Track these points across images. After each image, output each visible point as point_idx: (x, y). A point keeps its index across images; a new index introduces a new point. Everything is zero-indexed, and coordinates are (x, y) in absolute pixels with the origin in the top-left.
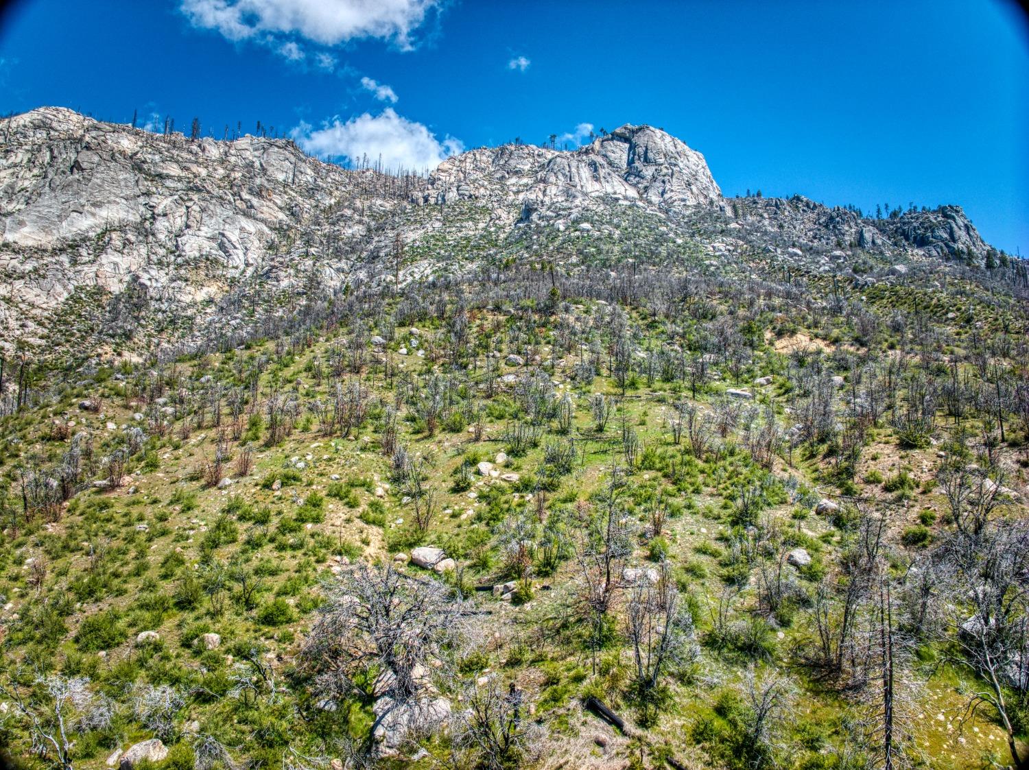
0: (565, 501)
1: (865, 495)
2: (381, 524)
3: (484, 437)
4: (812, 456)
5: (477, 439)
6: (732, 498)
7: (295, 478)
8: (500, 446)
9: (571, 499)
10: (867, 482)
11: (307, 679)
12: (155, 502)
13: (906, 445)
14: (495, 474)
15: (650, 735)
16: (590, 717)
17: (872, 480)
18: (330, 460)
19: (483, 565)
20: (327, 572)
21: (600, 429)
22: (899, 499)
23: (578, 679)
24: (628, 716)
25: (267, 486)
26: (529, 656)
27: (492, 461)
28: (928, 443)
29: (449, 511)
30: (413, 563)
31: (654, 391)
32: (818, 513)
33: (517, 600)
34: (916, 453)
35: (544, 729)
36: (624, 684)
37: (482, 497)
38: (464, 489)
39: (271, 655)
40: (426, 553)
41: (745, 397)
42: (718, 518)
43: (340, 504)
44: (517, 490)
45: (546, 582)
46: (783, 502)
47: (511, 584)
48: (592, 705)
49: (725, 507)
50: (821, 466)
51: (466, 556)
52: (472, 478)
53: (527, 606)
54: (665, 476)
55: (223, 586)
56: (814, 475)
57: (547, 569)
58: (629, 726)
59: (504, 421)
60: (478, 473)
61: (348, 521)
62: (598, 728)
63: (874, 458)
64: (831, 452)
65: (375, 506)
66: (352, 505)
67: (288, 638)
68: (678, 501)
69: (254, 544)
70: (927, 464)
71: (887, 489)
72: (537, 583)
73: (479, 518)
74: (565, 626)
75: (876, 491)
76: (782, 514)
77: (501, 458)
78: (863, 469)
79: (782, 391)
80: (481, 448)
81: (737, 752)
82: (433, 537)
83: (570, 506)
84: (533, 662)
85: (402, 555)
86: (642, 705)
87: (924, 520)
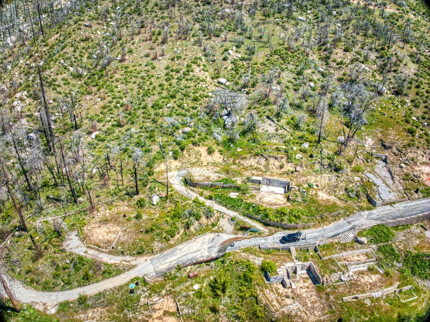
0: (254, 64)
1: (331, 65)
2: (207, 71)
3: (227, 40)
4: (320, 50)
5: (225, 41)
6: (297, 66)
7: (180, 57)
8: (233, 43)
9: (256, 64)
10: (333, 61)
11: (209, 113)
12: (140, 65)
13: (346, 50)
14: (234, 54)
15: (279, 123)
16: (268, 120)
17: (334, 61)
18: (186, 49)
19: (237, 84)
20: (202, 87)
21: (261, 37)
22: (340, 68)
23: (265, 112)
24: (275, 120)
25: (173, 59)
26: (253, 107)
27: (232, 50)
28: (352, 50)
29: (224, 67)
30: (219, 82)
31: (275, 19)
32: (318, 72)
33: (247, 93)
34: (348, 53)
35: (259, 122)
36: (274, 114)
37: (232, 63)
38: (226, 60)
39: (199, 108)
40: (222, 80)
41: (303, 21)
42: (294, 72)
43: (196, 65)
44: (241, 60)
45: (254, 89)
46: (310, 68)
47: (246, 89)
48: (268, 117)
49: (296, 69)
50: (322, 54)
51: (232, 81)
52: (228, 56)
53: (250, 95)
54: (281, 57)
55: (179, 92)
56: (320, 57)
57: (253, 85)
58: (275, 122)
59: (231, 32)
60: (229, 54)
61: (200, 71)
62: (270, 122)
63: (336, 54)
64: (325, 50)
65: (204, 65)
66: (199, 66)
67: (201, 104)
68: (284, 66)
69: (179, 79)
70: (349, 57)
71: (337, 64)
72: (252, 89)
73: (233, 69)
74: (260, 100)
75: (334, 64)
76: (309, 71)
77: (234, 48)
78: (333, 57)
79: (315, 17)
80: (227, 44)
81: (295, 127)
82: (222, 75)
83: (256, 66)
84: (254, 108)
85: (215, 80)
86: (277, 118)
87: (344, 75)
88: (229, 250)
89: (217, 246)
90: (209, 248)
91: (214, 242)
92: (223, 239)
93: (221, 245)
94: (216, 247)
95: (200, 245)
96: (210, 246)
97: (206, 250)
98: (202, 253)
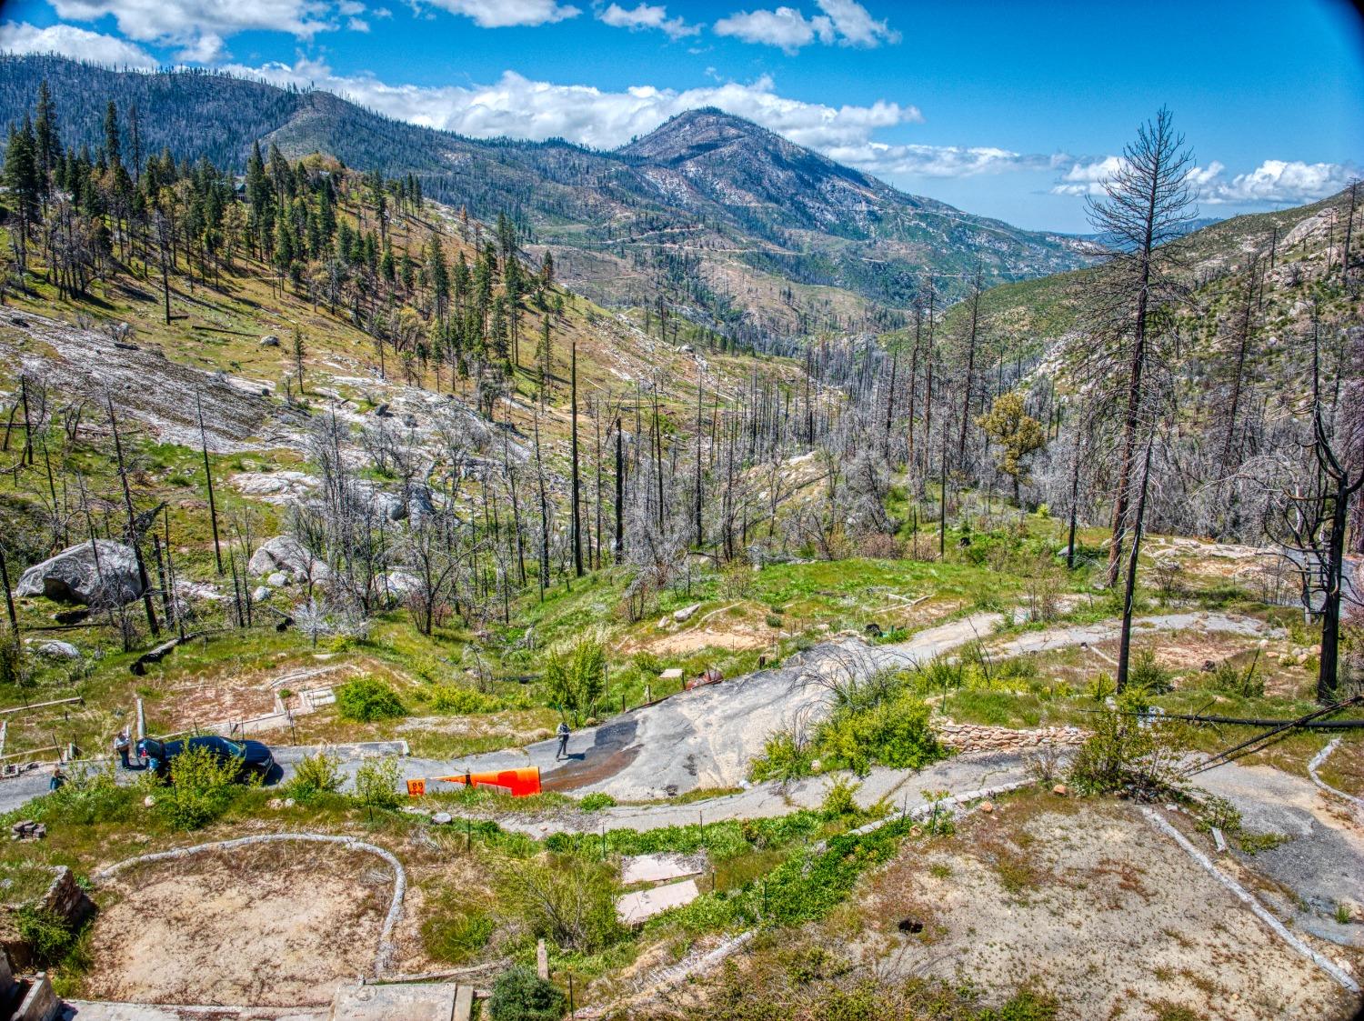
88: (583, 739)
89: (651, 746)
90: (690, 731)
91: (681, 759)
92: (637, 776)
93: (635, 752)
94: (652, 738)
95: (744, 737)
96: (691, 740)
97: (699, 723)
98: (711, 710)
